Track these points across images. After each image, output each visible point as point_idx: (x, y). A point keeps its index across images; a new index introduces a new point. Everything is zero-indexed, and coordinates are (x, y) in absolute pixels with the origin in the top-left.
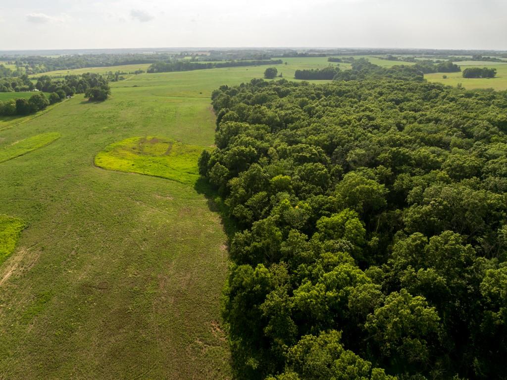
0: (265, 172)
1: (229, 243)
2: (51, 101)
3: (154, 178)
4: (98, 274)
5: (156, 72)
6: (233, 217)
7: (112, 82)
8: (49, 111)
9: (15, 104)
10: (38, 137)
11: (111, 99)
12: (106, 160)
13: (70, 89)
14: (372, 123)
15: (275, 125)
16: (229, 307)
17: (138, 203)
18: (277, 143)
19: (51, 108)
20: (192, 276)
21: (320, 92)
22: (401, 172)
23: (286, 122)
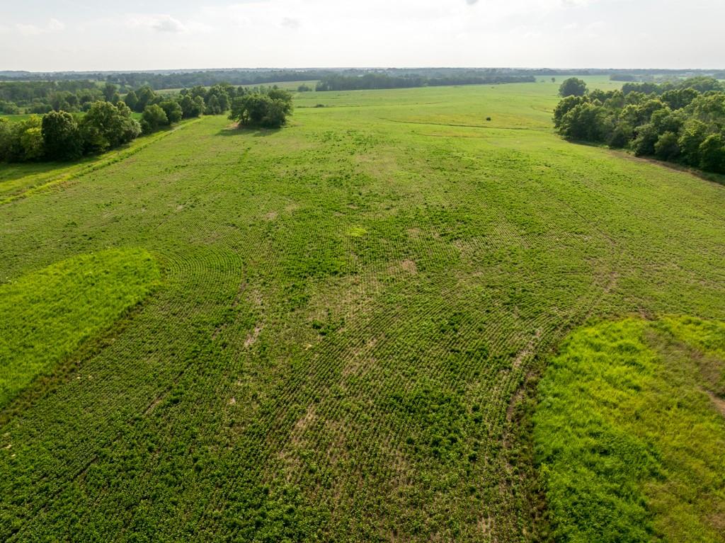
2: (144, 127)
8: (137, 151)
9: (38, 130)
19: (143, 145)
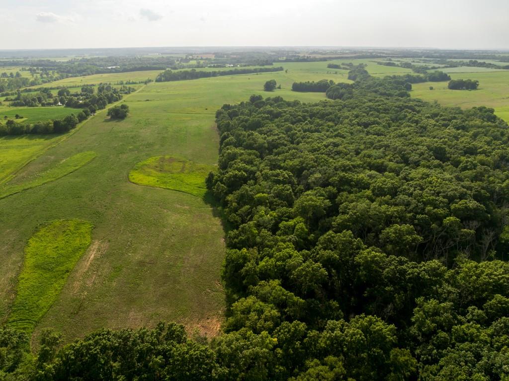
0: (251, 191)
1: (225, 238)
2: (79, 118)
3: (174, 191)
4: (147, 256)
5: (164, 81)
6: (228, 221)
7: (126, 95)
9: (52, 125)
10: (78, 155)
11: (129, 117)
12: (137, 177)
13: (93, 107)
14: (336, 149)
15: (263, 151)
16: (225, 273)
17: (165, 211)
18: (263, 167)
19: (81, 126)
20: (203, 257)
21: (306, 114)
22: (343, 190)
23: (272, 147)
